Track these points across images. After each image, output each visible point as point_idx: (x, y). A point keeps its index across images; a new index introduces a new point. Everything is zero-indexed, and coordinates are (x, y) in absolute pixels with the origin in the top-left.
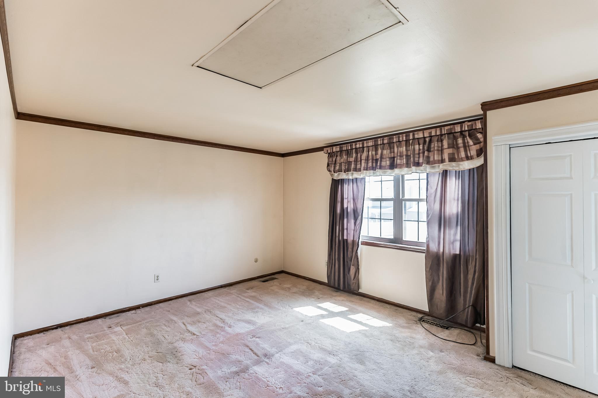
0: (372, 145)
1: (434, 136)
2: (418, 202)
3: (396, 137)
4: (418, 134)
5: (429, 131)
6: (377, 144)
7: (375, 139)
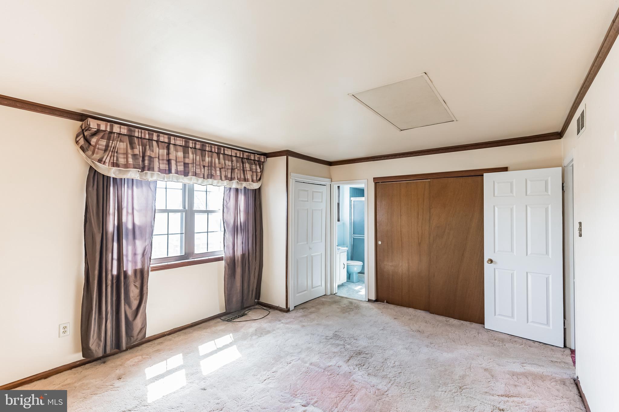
0: (181, 145)
1: (238, 157)
2: (208, 214)
3: (209, 146)
4: (227, 151)
5: (235, 151)
6: (187, 146)
7: (187, 140)
